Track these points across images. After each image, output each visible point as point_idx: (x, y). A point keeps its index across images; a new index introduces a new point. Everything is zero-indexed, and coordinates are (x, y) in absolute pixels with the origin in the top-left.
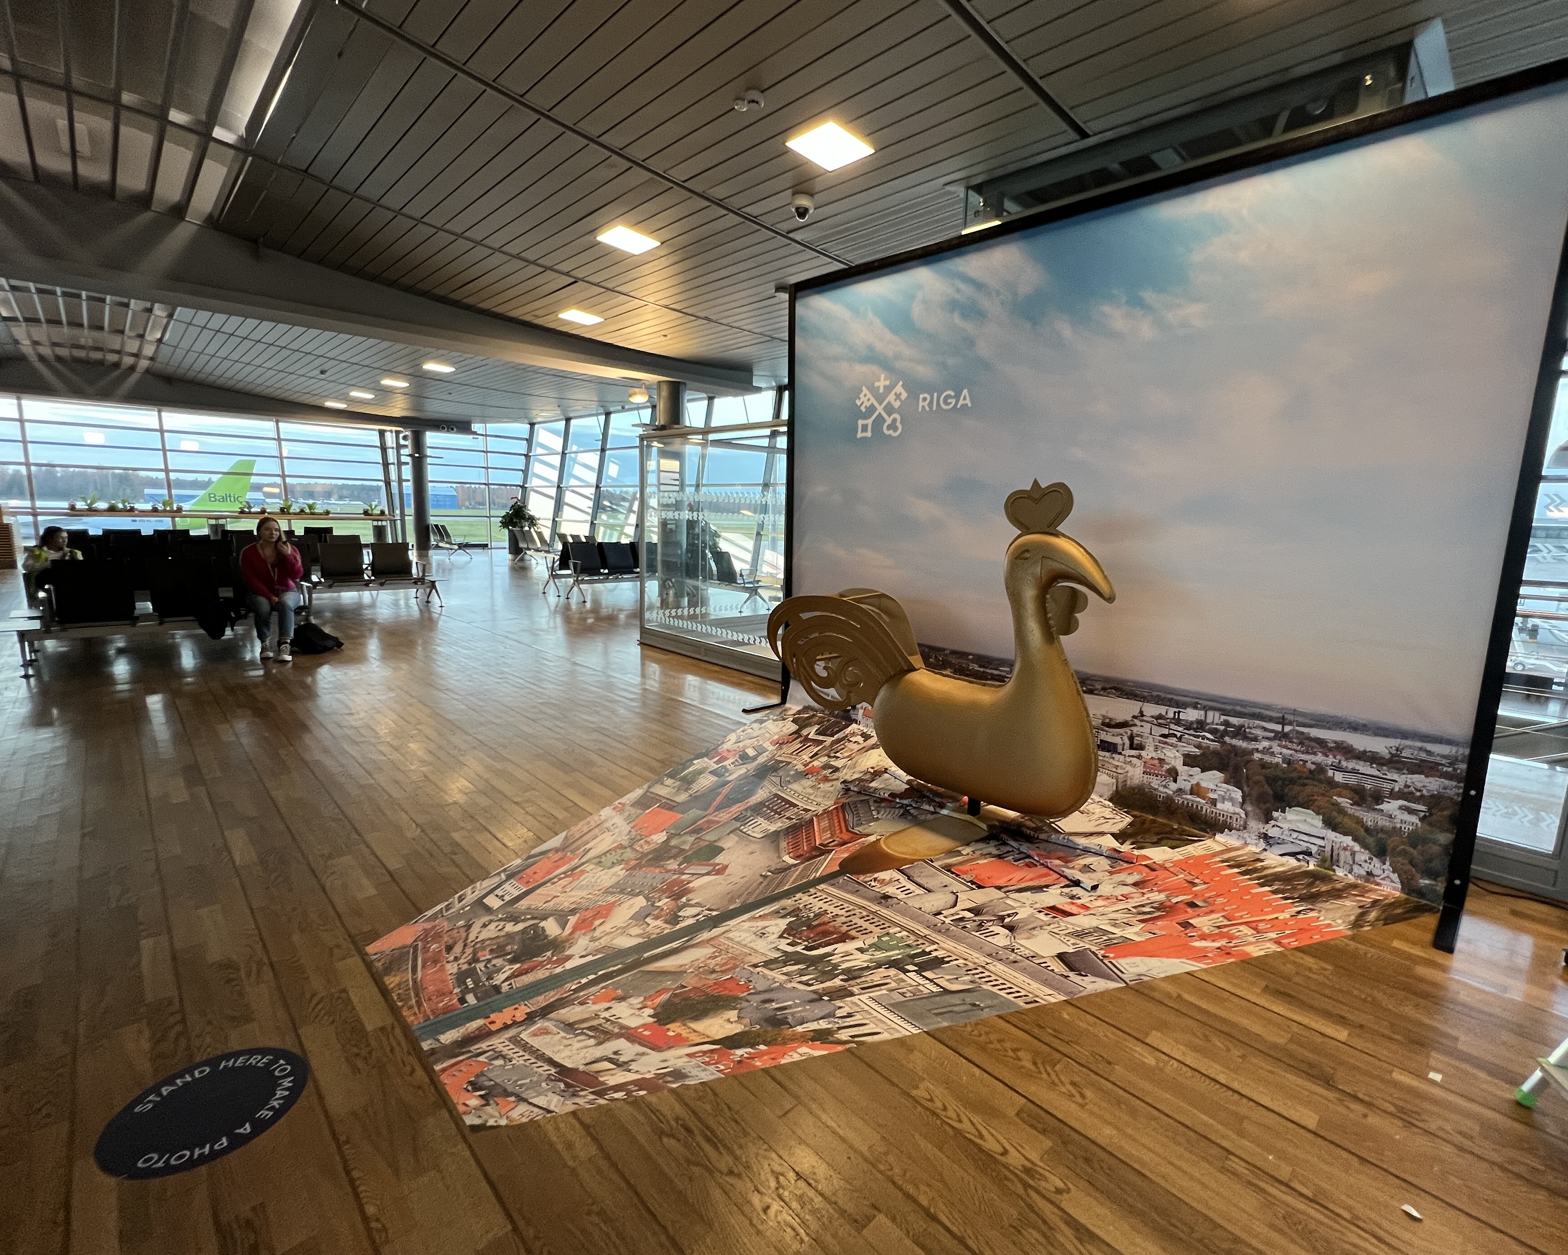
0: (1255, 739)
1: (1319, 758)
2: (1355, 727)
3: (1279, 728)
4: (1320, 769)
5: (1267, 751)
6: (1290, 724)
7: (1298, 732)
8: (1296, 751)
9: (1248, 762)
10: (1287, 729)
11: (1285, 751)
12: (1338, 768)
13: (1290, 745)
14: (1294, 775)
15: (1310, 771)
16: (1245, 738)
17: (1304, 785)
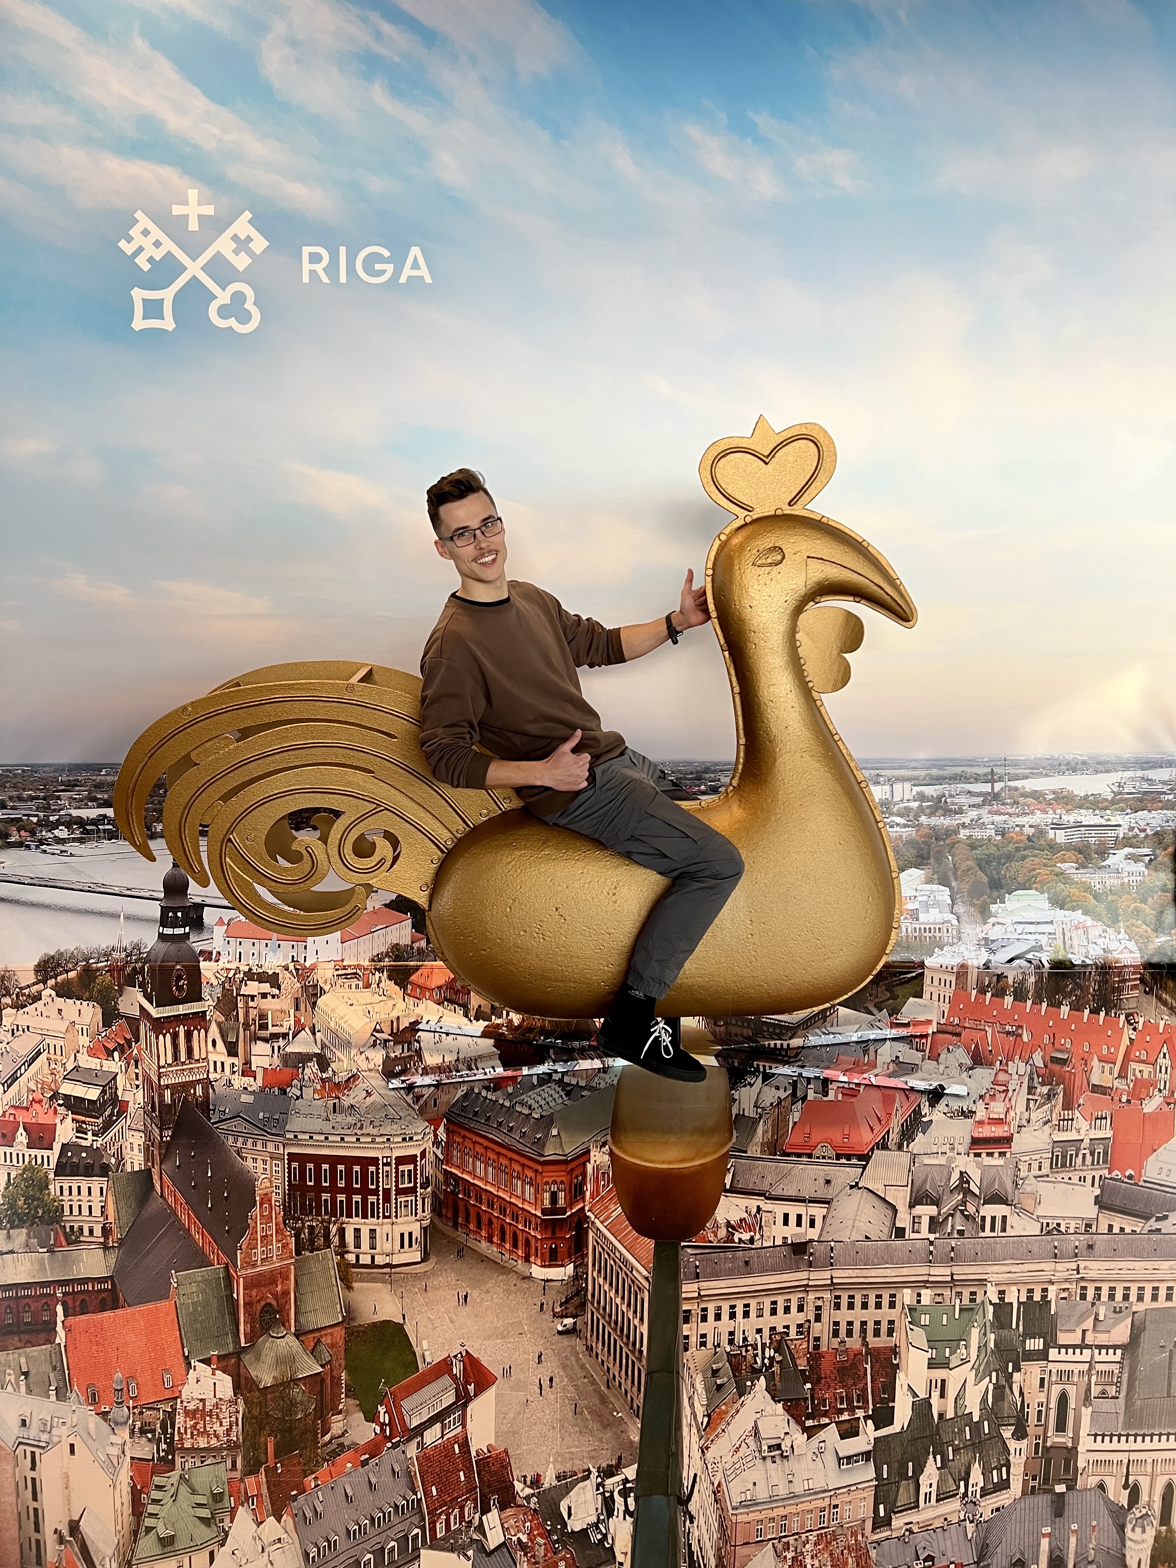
0: (960, 811)
1: (1038, 818)
2: (1073, 768)
3: (986, 788)
4: (1040, 832)
5: (977, 823)
6: (1001, 779)
7: (1010, 789)
8: (1010, 815)
9: (952, 846)
10: (998, 786)
11: (998, 818)
12: (1057, 826)
13: (1002, 808)
14: (1011, 848)
15: (1029, 839)
16: (948, 812)
17: (1024, 858)
